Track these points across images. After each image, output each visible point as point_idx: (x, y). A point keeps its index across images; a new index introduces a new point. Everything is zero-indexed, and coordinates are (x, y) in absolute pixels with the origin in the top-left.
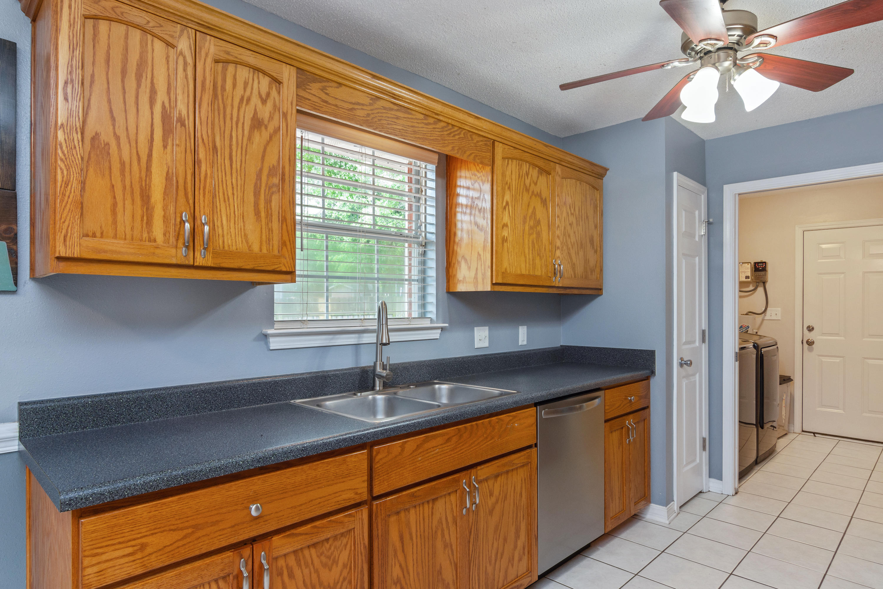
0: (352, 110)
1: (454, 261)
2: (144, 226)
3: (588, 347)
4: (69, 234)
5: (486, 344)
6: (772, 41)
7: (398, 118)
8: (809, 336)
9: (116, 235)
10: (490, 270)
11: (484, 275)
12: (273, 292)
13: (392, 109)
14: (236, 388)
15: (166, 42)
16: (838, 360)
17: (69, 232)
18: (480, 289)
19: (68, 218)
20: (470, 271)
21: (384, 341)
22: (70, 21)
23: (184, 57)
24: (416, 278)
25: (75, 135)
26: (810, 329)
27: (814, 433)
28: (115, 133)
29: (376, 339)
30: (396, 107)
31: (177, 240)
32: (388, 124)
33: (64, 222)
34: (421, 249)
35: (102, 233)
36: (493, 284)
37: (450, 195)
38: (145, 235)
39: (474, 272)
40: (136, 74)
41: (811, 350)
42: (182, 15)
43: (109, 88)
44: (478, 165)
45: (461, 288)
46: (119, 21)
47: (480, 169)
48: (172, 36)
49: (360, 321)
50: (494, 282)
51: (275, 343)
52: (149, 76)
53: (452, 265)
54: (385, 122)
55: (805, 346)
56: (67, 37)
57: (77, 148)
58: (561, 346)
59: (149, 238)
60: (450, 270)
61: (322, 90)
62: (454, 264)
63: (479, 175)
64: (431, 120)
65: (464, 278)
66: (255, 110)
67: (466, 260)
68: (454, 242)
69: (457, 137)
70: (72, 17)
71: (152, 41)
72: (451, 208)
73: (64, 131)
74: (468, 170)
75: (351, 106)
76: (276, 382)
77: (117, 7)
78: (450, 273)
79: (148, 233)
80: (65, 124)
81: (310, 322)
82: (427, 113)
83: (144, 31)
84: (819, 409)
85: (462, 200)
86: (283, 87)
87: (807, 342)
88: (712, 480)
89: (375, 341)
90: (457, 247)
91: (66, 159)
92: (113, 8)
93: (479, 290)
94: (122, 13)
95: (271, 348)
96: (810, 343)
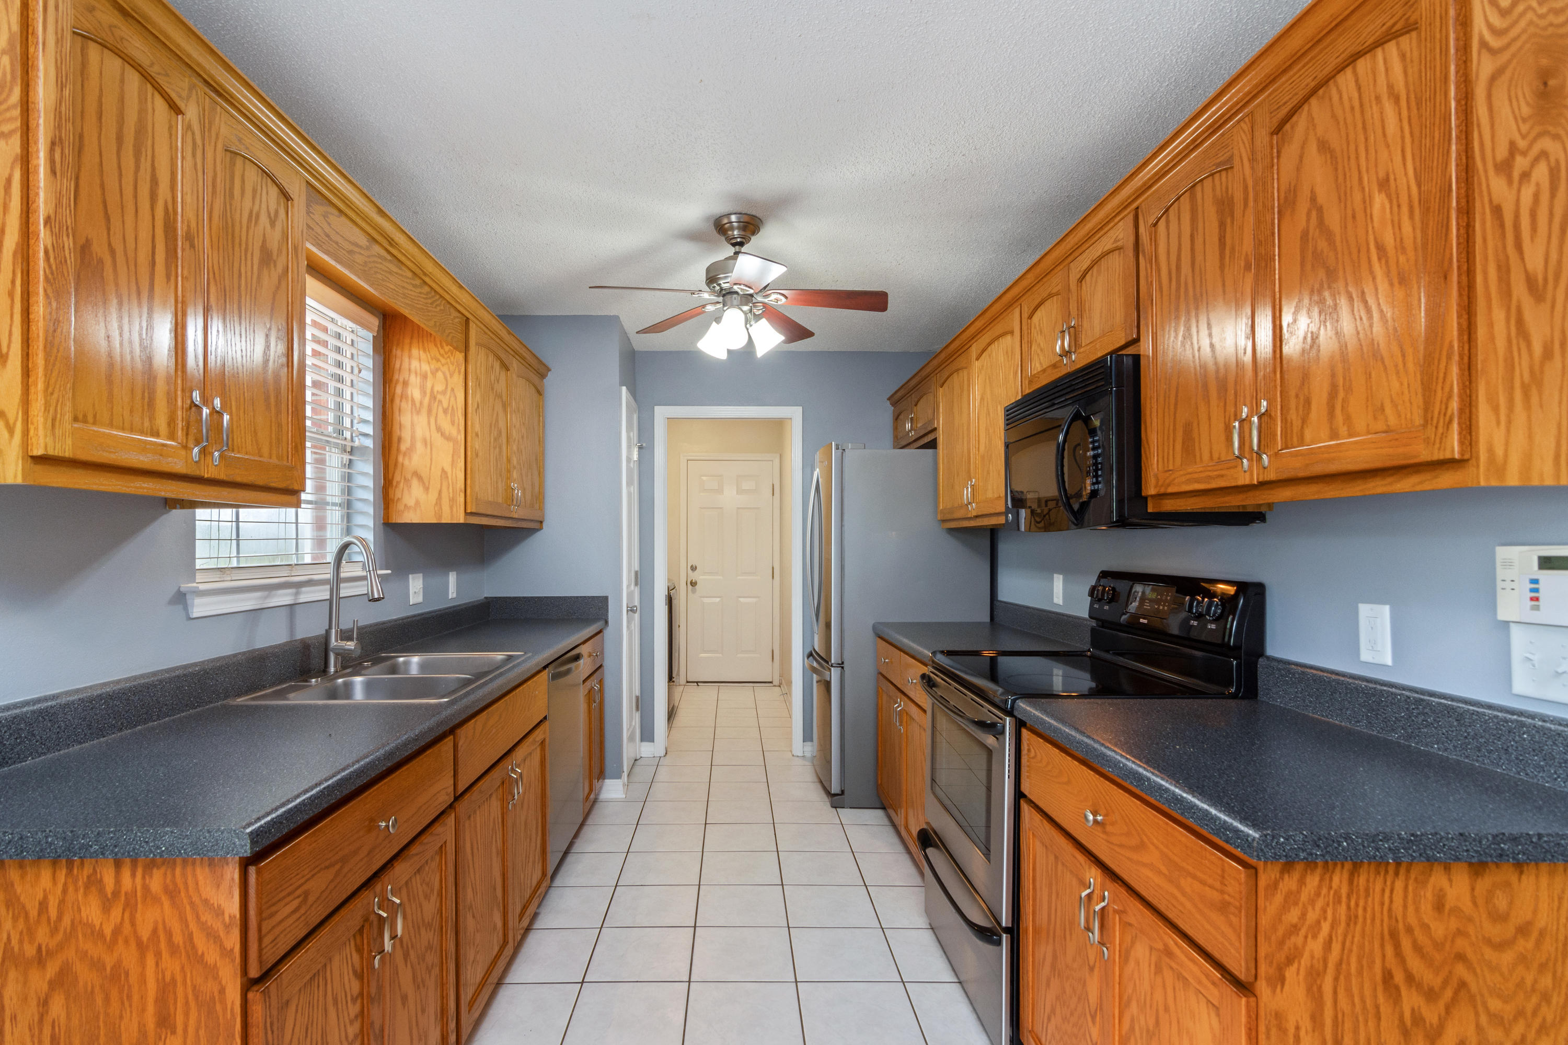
0: (350, 252)
1: (397, 477)
2: (146, 407)
3: (524, 598)
4: (59, 416)
5: (420, 599)
6: (784, 300)
7: (390, 272)
8: (694, 576)
9: (111, 420)
10: (462, 495)
11: (452, 500)
12: (194, 520)
13: (386, 259)
14: (155, 686)
15: (171, 103)
16: (718, 600)
17: (59, 411)
18: (446, 519)
19: (58, 386)
20: (427, 493)
21: (376, 596)
22: (56, 33)
23: (193, 134)
24: (337, 500)
25: (65, 238)
26: (694, 568)
27: (697, 682)
28: (110, 245)
29: (329, 593)
30: (389, 257)
31: (187, 434)
32: (383, 280)
33: (52, 394)
34: (346, 457)
35: (95, 416)
36: (466, 513)
37: (391, 380)
38: (147, 424)
39: (436, 495)
40: (134, 146)
41: (694, 592)
42: (189, 63)
43: (101, 161)
44: (442, 347)
45: (411, 517)
46: (117, 51)
47: (446, 353)
48: (180, 97)
49: (289, 568)
50: (469, 511)
51: (201, 607)
52: (149, 153)
53: (394, 484)
54: (380, 276)
55: (690, 587)
56: (53, 60)
57: (68, 262)
58: (486, 598)
59: (152, 429)
60: (391, 492)
61: (324, 217)
62: (398, 483)
63: (443, 361)
64: (418, 282)
65: (417, 503)
66: (264, 235)
67: (420, 478)
68: (398, 450)
69: (438, 308)
70: (60, 27)
71: (153, 95)
72: (392, 401)
73: (52, 231)
74: (424, 350)
75: (351, 248)
76: (206, 672)
77: (115, 27)
78: (391, 495)
79: (150, 420)
80: (53, 217)
81: (234, 571)
82: (418, 271)
83: (145, 76)
84: (702, 655)
85: (415, 392)
86: (292, 206)
87: (691, 583)
88: (644, 744)
89: (328, 597)
90: (404, 459)
91: (54, 279)
92: (110, 27)
93: (444, 521)
94: (122, 39)
95: (195, 615)
96: (693, 584)
